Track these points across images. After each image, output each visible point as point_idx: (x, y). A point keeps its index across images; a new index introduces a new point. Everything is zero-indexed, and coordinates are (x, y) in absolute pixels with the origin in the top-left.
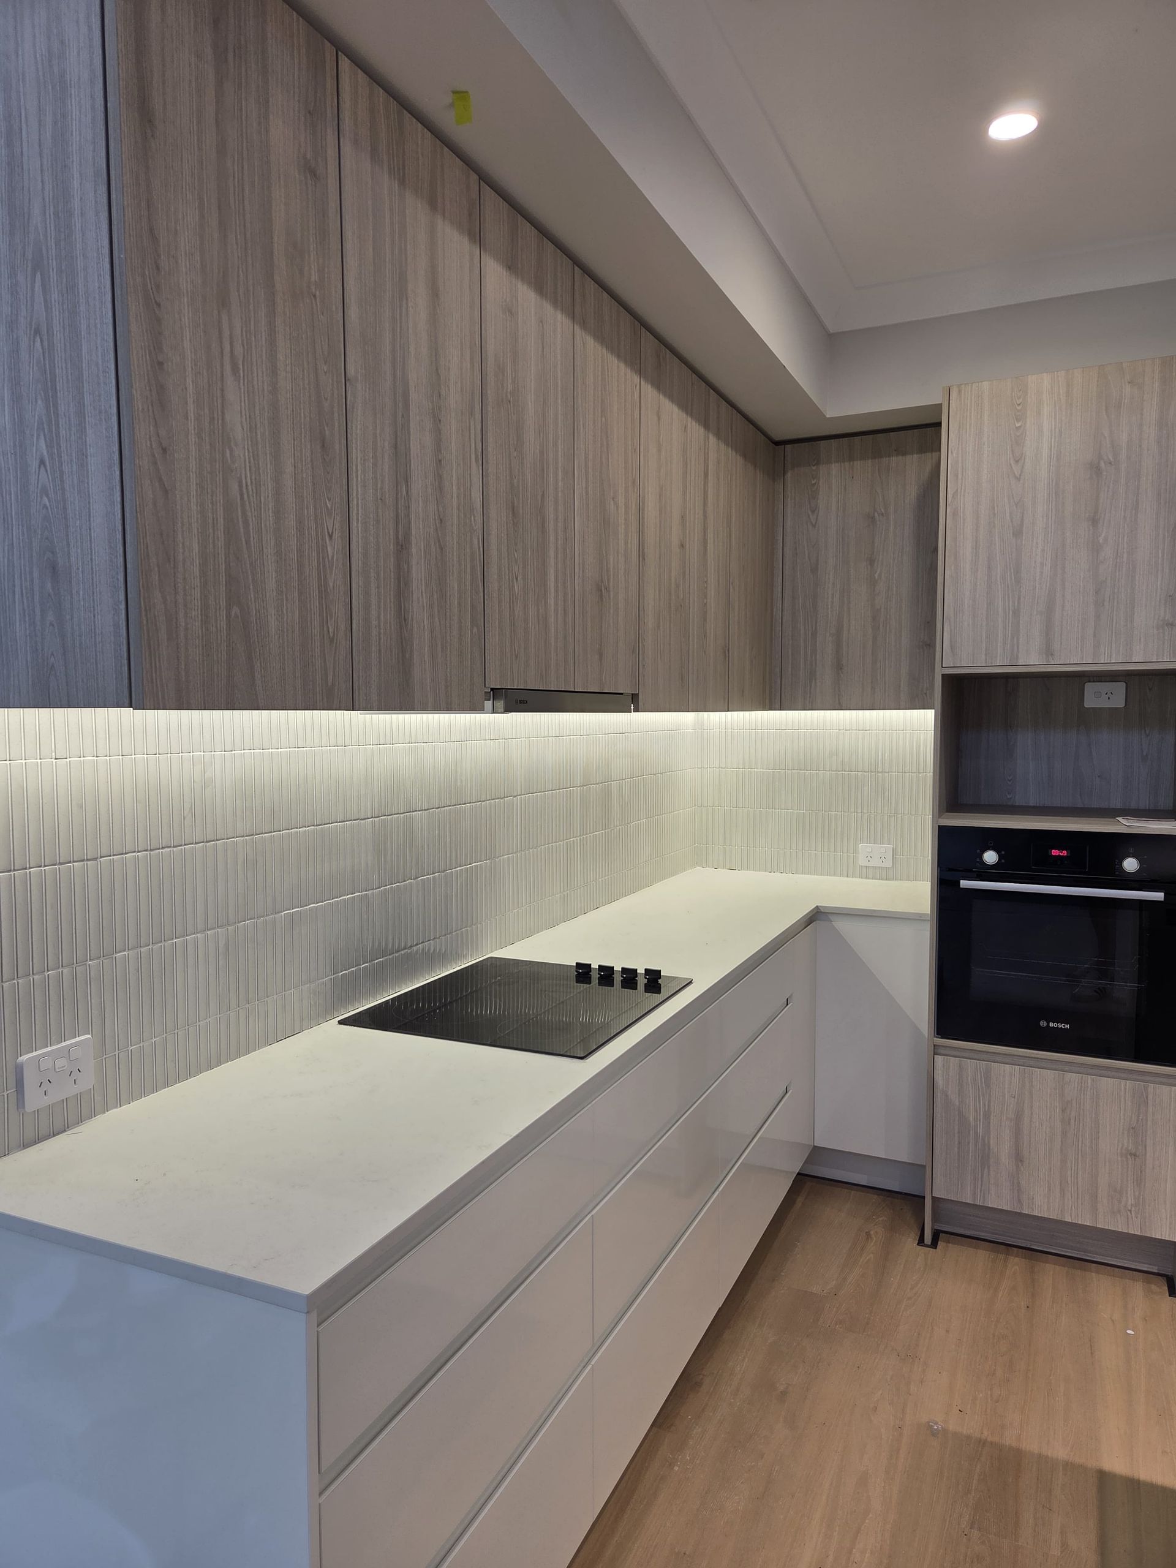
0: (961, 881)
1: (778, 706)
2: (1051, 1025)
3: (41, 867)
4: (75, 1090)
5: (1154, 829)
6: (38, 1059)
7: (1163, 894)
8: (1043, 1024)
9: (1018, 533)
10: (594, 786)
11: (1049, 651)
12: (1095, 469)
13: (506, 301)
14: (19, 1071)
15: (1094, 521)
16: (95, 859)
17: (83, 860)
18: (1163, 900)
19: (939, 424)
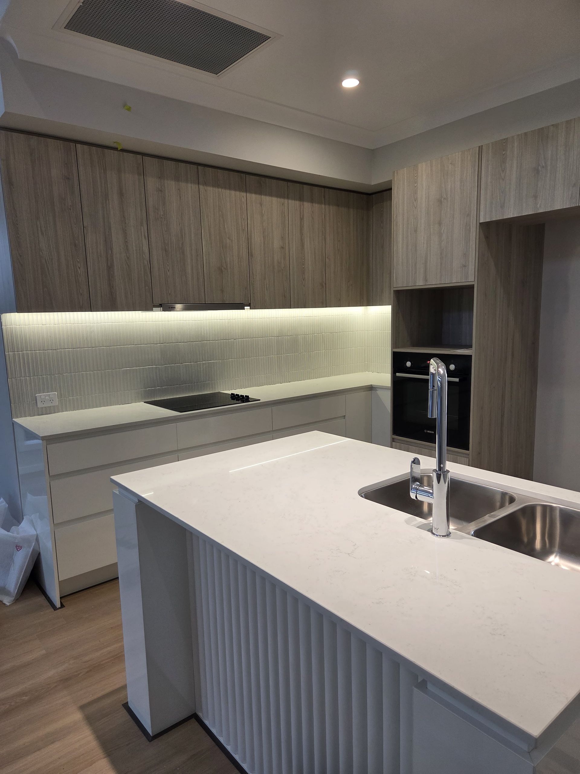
0: (397, 374)
1: (371, 304)
2: (428, 431)
3: (39, 350)
4: (51, 405)
5: (459, 352)
6: (41, 396)
7: (458, 379)
8: (425, 431)
9: (416, 231)
10: (286, 337)
11: (426, 280)
12: (440, 202)
13: (158, 188)
14: (36, 397)
15: (440, 224)
16: (56, 350)
17: (52, 350)
18: (458, 381)
19: (391, 189)
